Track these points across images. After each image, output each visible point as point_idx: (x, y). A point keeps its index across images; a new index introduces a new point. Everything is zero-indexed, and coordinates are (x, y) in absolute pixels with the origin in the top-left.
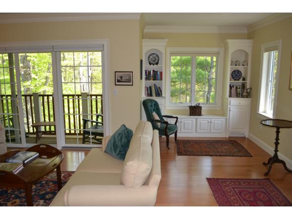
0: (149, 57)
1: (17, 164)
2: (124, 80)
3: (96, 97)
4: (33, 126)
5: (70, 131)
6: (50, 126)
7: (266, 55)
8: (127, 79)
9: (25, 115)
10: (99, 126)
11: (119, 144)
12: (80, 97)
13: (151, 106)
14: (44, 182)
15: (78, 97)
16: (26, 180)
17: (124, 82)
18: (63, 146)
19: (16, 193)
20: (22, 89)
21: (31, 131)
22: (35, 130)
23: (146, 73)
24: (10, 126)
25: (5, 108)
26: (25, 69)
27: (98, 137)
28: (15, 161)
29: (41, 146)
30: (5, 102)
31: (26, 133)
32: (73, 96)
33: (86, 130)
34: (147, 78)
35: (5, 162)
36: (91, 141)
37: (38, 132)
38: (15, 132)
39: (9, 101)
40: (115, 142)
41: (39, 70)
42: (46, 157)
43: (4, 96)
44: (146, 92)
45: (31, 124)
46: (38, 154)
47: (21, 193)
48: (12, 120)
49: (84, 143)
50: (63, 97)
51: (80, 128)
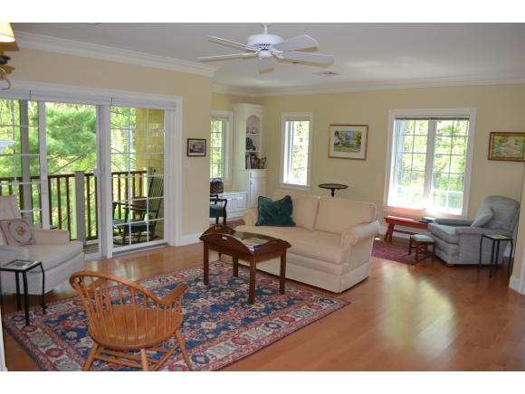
7: (287, 123)
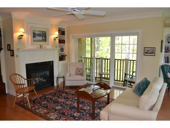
0: (168, 38)
1: (90, 90)
2: (150, 53)
3: (133, 62)
4: (99, 74)
5: (117, 79)
6: (107, 75)
8: (151, 52)
9: (96, 69)
10: (133, 78)
11: (141, 88)
12: (124, 61)
13: (167, 69)
14: (101, 102)
15: (123, 61)
16: (94, 97)
17: (149, 53)
18: (113, 86)
19: (88, 104)
20: (96, 55)
21: (98, 76)
22: (100, 76)
23: (165, 48)
24: (89, 73)
25: (87, 64)
26: (98, 45)
27: (132, 84)
28: (90, 88)
29: (102, 84)
30: (87, 61)
31: (95, 77)
32: (120, 60)
33: (126, 79)
34: (166, 52)
35: (85, 88)
36: (128, 85)
37: (101, 78)
38: (91, 76)
39: (89, 61)
40: (139, 87)
41: (104, 45)
42: (103, 89)
43: (87, 58)
44: (165, 60)
45: (98, 73)
46: (100, 87)
47: (90, 104)
48: (90, 70)
49: (124, 86)
50: (115, 60)
51: (123, 78)
